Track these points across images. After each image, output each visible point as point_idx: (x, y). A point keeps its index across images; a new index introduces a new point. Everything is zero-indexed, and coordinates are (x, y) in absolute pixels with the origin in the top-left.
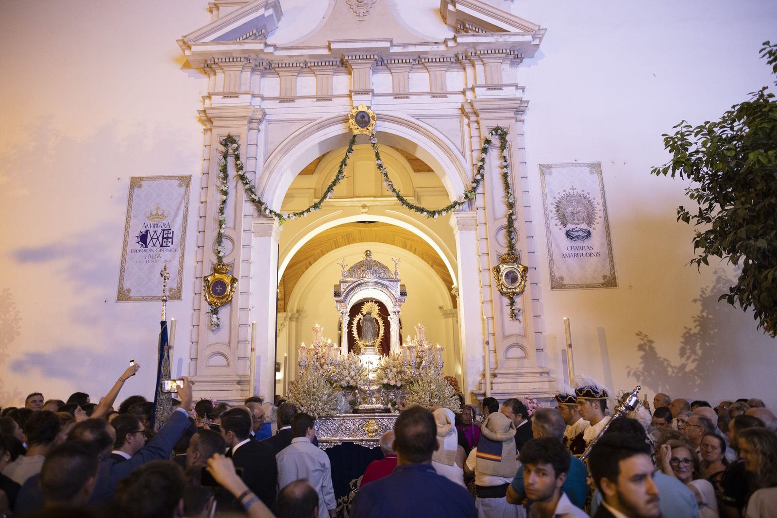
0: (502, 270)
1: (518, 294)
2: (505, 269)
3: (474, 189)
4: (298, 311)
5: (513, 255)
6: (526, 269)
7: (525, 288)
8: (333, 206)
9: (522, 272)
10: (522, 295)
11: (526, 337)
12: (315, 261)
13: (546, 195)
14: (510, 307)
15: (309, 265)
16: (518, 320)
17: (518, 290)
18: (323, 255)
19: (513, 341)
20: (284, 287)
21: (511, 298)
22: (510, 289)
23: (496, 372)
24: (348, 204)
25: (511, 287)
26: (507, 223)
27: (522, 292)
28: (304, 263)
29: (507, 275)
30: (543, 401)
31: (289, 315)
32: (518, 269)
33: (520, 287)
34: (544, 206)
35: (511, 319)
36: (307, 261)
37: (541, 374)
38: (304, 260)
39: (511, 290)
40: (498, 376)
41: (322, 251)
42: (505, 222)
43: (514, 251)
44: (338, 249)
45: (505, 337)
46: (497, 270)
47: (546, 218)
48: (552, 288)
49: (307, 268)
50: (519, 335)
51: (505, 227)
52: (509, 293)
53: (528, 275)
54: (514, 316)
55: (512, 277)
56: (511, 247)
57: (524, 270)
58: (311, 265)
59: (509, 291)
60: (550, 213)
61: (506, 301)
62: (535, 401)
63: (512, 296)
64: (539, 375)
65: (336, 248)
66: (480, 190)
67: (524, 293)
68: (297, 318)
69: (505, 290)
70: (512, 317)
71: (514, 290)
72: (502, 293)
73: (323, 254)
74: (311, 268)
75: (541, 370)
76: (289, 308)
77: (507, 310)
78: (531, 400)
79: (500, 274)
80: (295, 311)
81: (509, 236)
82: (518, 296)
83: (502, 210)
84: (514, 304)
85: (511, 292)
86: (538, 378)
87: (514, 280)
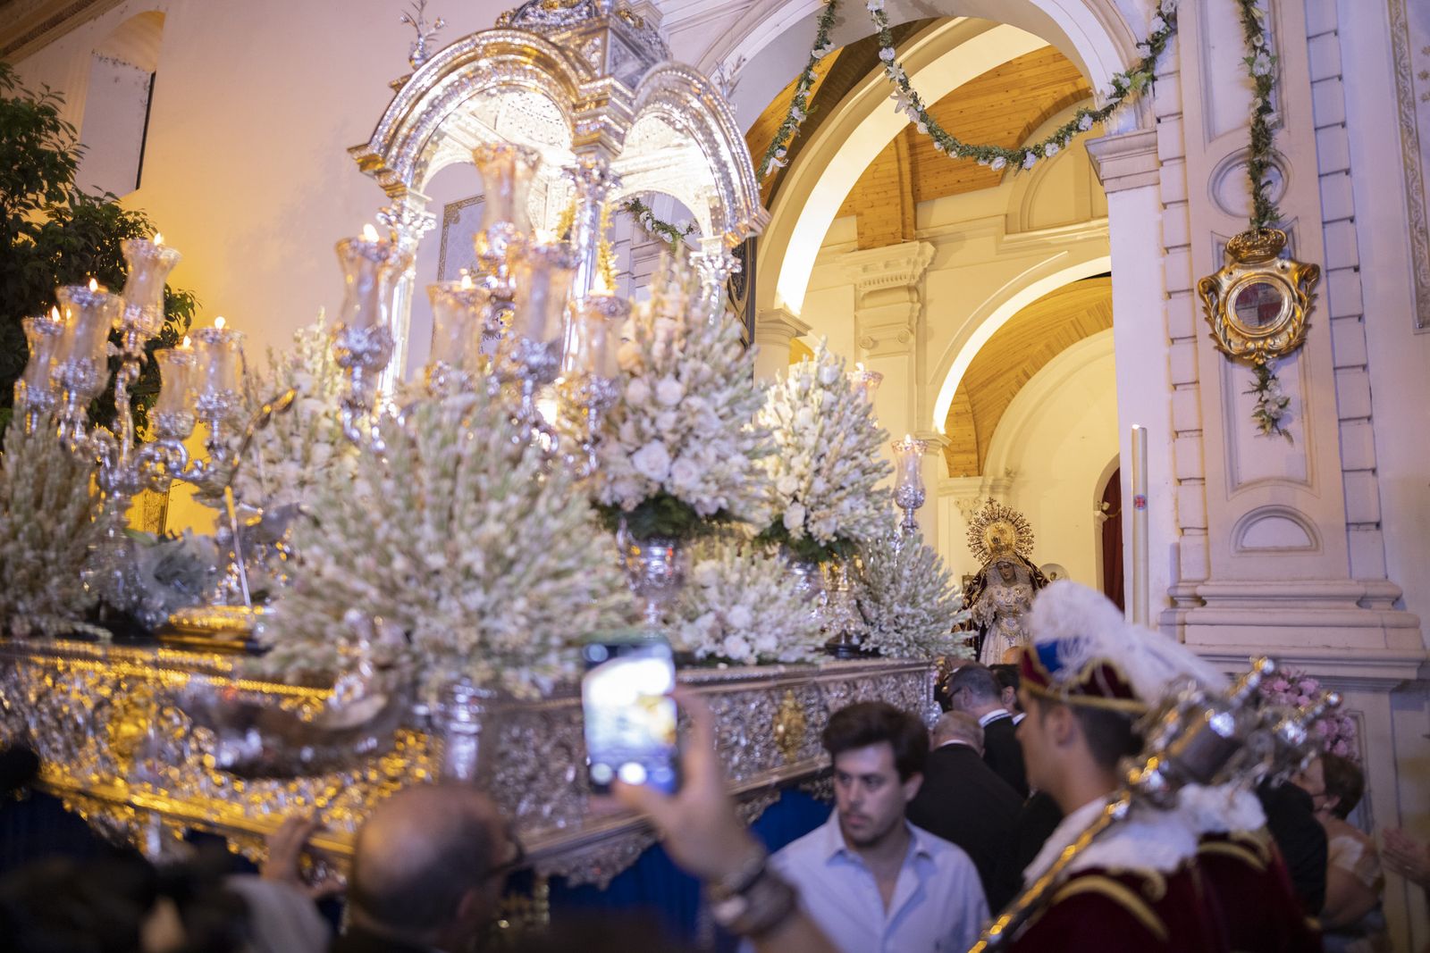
0: (1226, 283)
1: (1283, 355)
2: (1235, 280)
3: (1148, 65)
4: (1008, 473)
5: (1264, 233)
6: (1310, 275)
7: (1310, 334)
8: (1048, 245)
9: (1299, 286)
10: (1301, 357)
11: (1310, 486)
12: (1039, 369)
13: (1405, 27)
14: (1258, 395)
15: (1024, 378)
16: (1287, 434)
17: (1281, 342)
18: (1054, 355)
19: (1263, 497)
20: (976, 427)
21: (1261, 369)
22: (1254, 340)
23: (1201, 590)
24: (1080, 236)
25: (1260, 334)
26: (1250, 142)
27: (1298, 346)
28: (1012, 374)
29: (1244, 299)
30: (1361, 689)
31: (990, 481)
32: (1284, 276)
33: (1290, 329)
34: (1396, 64)
35: (1261, 431)
36: (1019, 370)
37: (1362, 601)
38: (1012, 368)
39: (1260, 343)
40: (1209, 604)
41: (1048, 346)
42: (1244, 140)
43: (1266, 223)
44: (1086, 340)
45: (1236, 486)
46: (1212, 287)
47: (1400, 101)
48: (1422, 326)
49: (1021, 385)
50: (1288, 480)
51: (1241, 156)
52: (1250, 353)
53: (1320, 289)
54: (1272, 422)
55: (1260, 303)
56: (1263, 211)
57: (1304, 279)
58: (1029, 378)
59: (1251, 345)
60: (1417, 81)
61: (1244, 377)
62: (1310, 685)
63: (1261, 362)
64: (1353, 605)
65: (1081, 338)
66: (1164, 64)
67: (1305, 348)
68: (1008, 488)
69: (1236, 346)
70: (1263, 427)
71: (1269, 341)
72: (1229, 356)
73: (1051, 352)
74: (1029, 384)
75: (1360, 590)
76: (988, 468)
77: (1246, 405)
78: (1291, 681)
79: (1222, 295)
80: (1001, 473)
81: (1255, 179)
82: (1288, 360)
83: (1236, 106)
84: (1271, 384)
85: (1259, 350)
86: (1353, 614)
87: (1268, 309)
